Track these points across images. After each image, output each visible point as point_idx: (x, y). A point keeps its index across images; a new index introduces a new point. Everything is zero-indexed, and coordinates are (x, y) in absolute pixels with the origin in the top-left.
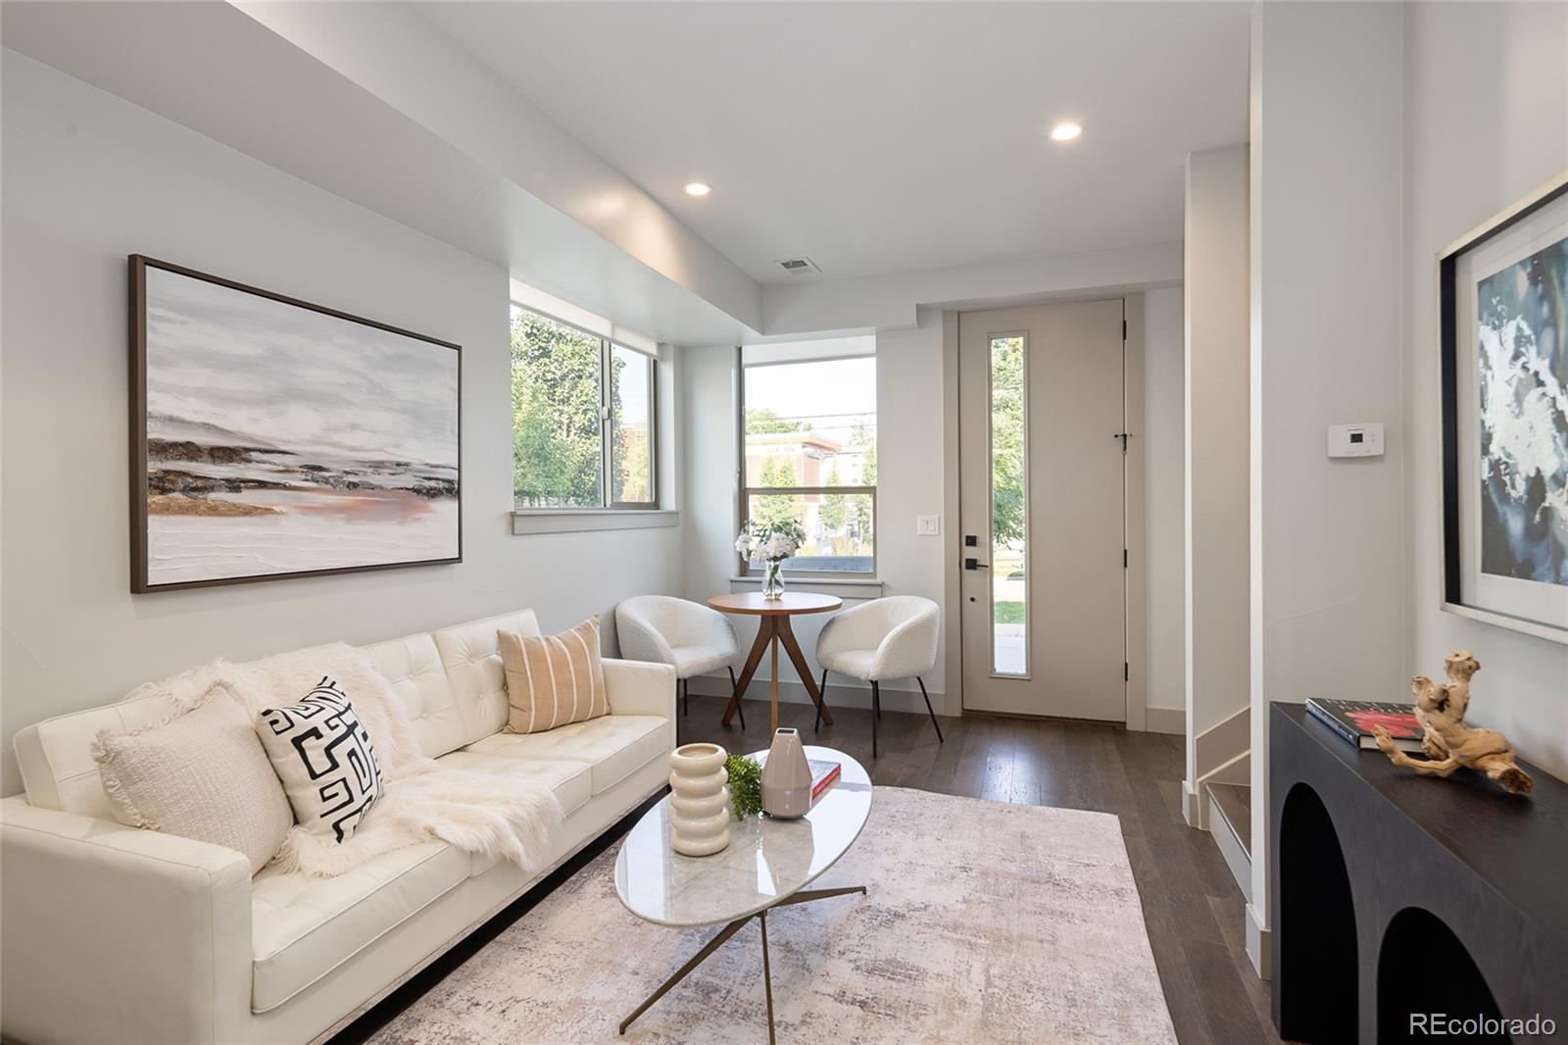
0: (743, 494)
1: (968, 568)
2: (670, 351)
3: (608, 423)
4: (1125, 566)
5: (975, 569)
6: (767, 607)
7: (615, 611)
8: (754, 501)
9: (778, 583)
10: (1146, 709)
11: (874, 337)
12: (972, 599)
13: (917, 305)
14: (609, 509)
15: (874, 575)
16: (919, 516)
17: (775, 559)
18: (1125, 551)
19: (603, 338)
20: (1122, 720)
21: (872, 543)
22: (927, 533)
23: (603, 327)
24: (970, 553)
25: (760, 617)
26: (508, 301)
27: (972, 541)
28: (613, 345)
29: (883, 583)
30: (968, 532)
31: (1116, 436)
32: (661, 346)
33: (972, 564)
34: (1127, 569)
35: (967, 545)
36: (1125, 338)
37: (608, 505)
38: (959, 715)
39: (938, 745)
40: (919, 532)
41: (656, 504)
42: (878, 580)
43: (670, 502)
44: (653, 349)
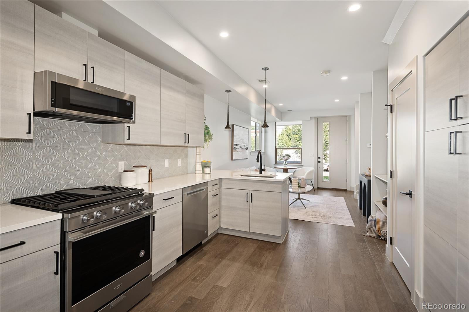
1: (319, 162)
4: (347, 162)
6: (284, 168)
8: (278, 150)
9: (286, 164)
10: (350, 187)
11: (302, 122)
12: (320, 168)
13: (310, 117)
15: (301, 164)
16: (310, 153)
17: (286, 160)
18: (347, 160)
20: (346, 189)
21: (300, 159)
24: (319, 160)
25: (283, 169)
26: (251, 120)
27: (319, 158)
30: (319, 156)
31: (345, 140)
36: (347, 123)
38: (317, 188)
39: (314, 192)
40: (310, 156)
42: (302, 164)
43: (263, 150)
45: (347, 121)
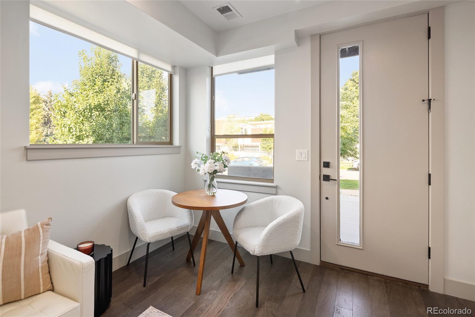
0: (213, 138)
1: (324, 180)
2: (178, 70)
3: (135, 101)
4: (430, 184)
5: (329, 181)
7: (128, 198)
8: (218, 141)
10: (444, 280)
11: (274, 55)
12: (327, 198)
13: (295, 31)
14: (135, 145)
15: (272, 181)
16: (297, 150)
18: (430, 175)
19: (133, 59)
20: (426, 283)
22: (301, 160)
23: (133, 53)
24: (326, 171)
27: (327, 165)
28: (139, 63)
29: (277, 186)
30: (325, 159)
31: (424, 101)
32: (174, 67)
33: (327, 178)
34: (430, 187)
35: (324, 167)
36: (429, 37)
37: (135, 143)
38: (319, 264)
40: (296, 160)
41: (171, 143)
42: (275, 184)
43: (177, 141)
44: (169, 68)
45: (429, 29)
